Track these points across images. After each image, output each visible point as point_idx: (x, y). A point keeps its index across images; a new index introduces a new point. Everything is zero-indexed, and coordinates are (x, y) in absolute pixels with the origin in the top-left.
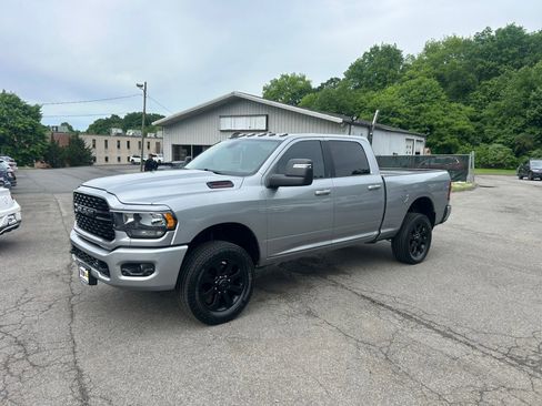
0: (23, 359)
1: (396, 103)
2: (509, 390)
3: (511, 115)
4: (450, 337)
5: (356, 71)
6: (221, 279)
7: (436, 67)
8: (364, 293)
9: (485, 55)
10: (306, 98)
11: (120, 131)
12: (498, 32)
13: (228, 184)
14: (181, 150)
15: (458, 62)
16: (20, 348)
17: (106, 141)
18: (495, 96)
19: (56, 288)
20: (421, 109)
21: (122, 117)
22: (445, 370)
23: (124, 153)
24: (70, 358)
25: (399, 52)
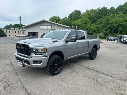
0: (8, 86)
1: (80, 23)
2: (125, 86)
3: (104, 27)
4: (108, 75)
5: (71, 16)
6: (56, 64)
7: (88, 15)
8: (85, 67)
9: (99, 13)
10: (59, 22)
11: (13, 28)
12: (102, 8)
13: (57, 41)
15: (93, 14)
16: (7, 84)
17: (10, 31)
18: (101, 23)
19: (10, 68)
20: (85, 25)
21: (13, 25)
22: (110, 83)
23: (14, 34)
24: (21, 85)
25: (80, 12)
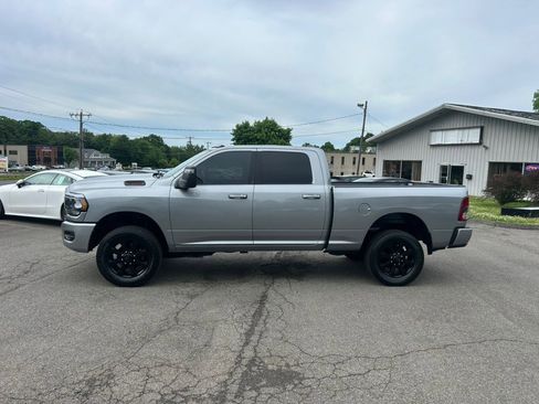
14: (391, 165)
17: (343, 158)
